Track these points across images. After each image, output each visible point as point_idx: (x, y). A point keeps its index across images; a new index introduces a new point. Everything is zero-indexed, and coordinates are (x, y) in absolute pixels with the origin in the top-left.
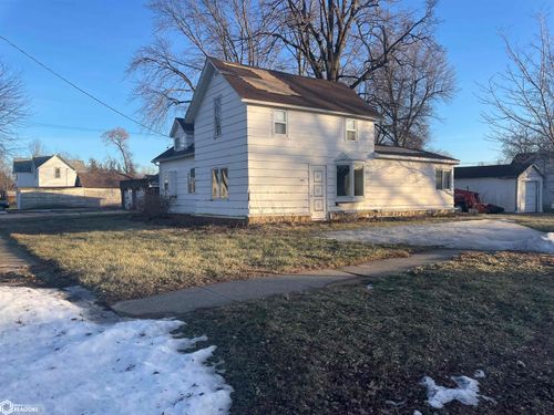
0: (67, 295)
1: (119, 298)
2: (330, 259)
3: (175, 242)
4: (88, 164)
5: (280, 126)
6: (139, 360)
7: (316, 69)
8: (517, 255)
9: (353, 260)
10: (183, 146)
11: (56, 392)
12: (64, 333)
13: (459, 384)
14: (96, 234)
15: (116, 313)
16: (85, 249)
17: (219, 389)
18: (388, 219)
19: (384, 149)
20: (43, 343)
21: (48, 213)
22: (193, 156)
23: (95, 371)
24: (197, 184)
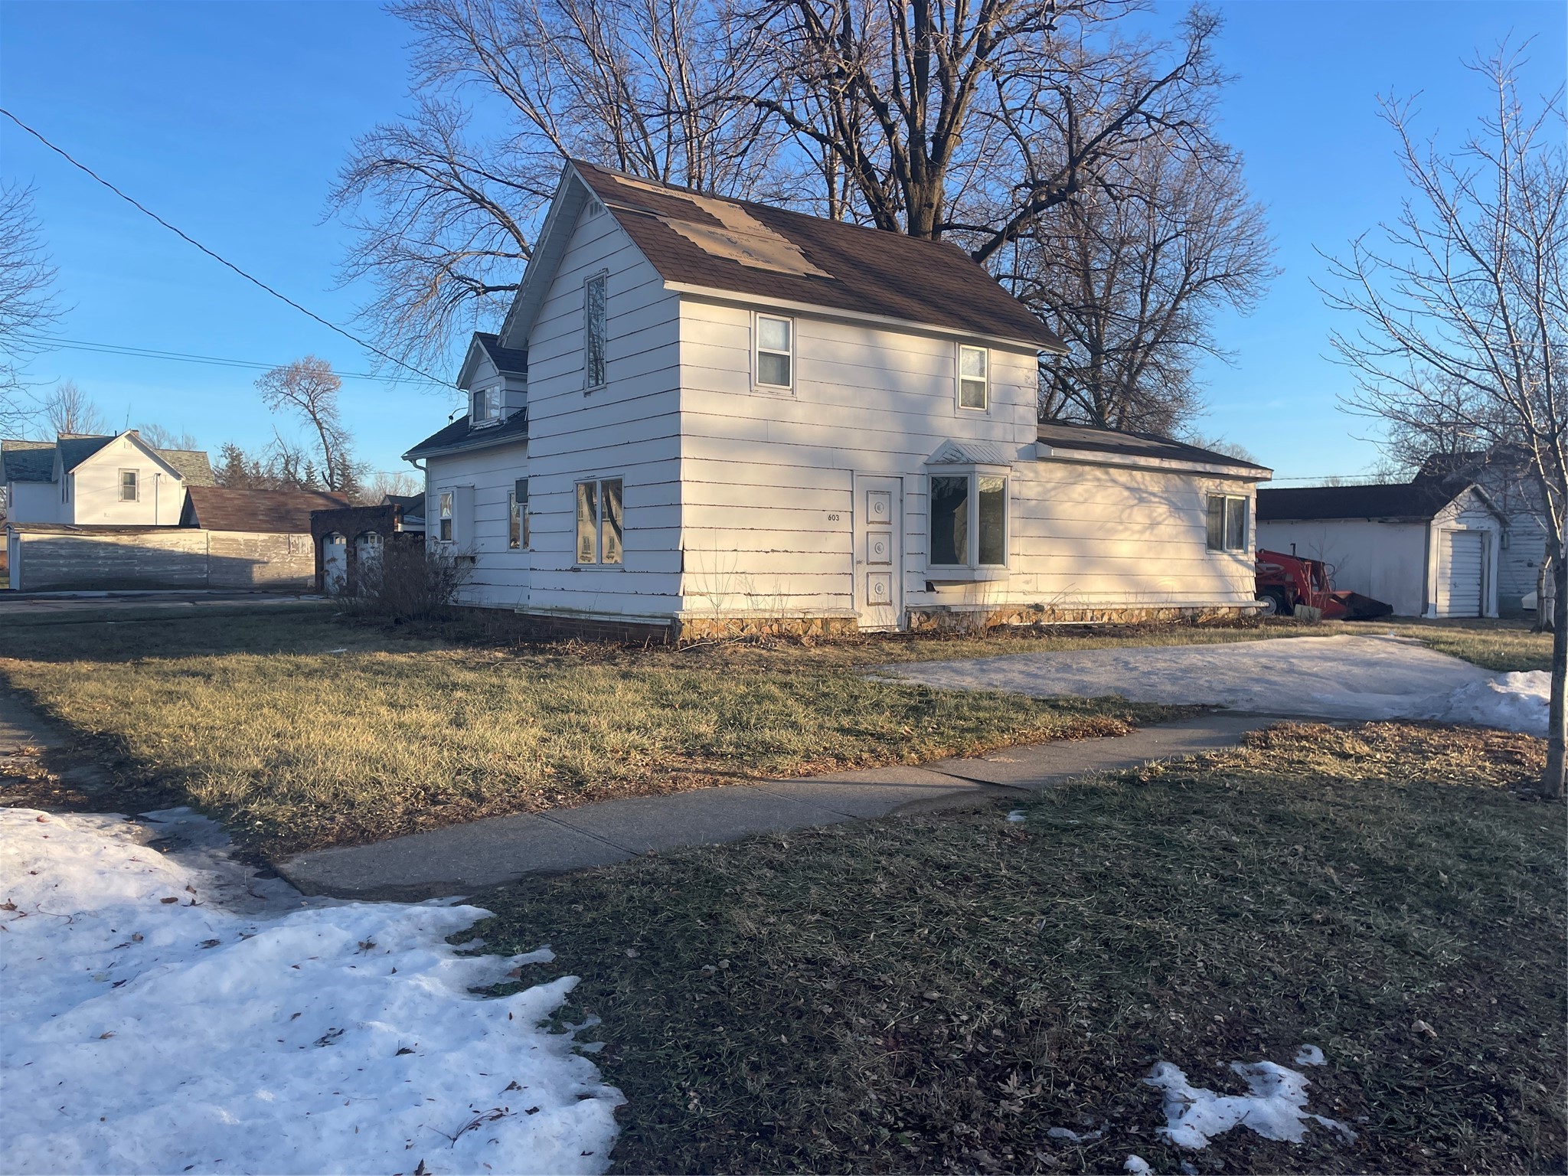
0: (151, 833)
1: (300, 842)
2: (907, 739)
3: (467, 688)
4: (218, 461)
5: (772, 364)
6: (355, 1016)
7: (877, 204)
8: (1422, 734)
9: (970, 742)
10: (496, 413)
11: (115, 1103)
12: (138, 938)
13: (1253, 1082)
14: (239, 662)
15: (292, 884)
16: (205, 703)
17: (582, 1097)
18: (1070, 631)
19: (1065, 433)
20: (78, 966)
21: (100, 602)
22: (526, 441)
23: (225, 1046)
24: (534, 523)
